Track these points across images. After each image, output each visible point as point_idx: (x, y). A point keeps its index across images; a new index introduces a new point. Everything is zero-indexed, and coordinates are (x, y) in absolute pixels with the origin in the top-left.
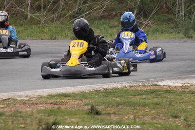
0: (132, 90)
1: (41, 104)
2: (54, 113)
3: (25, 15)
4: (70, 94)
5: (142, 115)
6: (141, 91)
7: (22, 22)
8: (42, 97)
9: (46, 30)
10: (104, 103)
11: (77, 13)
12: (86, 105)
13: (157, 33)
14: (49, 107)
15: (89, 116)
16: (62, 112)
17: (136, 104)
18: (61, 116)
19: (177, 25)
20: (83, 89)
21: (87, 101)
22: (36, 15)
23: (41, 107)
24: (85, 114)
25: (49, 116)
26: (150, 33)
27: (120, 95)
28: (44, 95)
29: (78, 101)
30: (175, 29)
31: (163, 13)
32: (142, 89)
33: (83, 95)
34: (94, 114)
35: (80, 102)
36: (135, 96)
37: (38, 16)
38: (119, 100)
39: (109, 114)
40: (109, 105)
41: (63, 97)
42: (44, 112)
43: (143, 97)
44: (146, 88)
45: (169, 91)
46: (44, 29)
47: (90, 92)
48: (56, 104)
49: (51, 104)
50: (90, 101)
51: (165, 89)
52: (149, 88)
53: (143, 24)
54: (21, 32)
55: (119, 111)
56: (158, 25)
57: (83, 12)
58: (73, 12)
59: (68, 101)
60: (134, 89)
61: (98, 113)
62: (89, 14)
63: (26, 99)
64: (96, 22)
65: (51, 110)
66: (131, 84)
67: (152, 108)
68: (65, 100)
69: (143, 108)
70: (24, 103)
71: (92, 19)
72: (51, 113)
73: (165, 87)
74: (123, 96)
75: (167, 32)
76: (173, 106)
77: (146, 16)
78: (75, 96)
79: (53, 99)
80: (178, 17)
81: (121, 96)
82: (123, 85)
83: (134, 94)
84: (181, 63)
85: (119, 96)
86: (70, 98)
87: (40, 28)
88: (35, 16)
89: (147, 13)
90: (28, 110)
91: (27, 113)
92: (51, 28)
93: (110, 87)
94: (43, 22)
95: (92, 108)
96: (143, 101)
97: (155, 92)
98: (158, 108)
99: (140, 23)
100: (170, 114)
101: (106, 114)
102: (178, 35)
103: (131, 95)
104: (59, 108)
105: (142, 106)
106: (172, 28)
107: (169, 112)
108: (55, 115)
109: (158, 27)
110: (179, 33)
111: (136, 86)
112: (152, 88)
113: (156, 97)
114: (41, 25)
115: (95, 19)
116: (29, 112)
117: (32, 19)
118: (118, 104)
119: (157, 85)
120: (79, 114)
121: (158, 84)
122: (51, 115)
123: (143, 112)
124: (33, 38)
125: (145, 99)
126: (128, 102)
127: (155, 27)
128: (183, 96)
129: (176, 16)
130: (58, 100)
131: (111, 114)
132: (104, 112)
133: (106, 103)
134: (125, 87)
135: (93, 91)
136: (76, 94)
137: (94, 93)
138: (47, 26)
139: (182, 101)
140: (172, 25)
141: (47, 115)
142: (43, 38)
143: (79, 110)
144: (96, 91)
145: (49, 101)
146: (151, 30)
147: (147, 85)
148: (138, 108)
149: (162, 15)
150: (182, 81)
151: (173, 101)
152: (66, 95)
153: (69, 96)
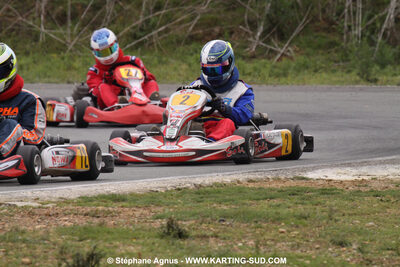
0: (252, 189)
1: (65, 215)
2: (91, 235)
3: (34, 34)
4: (124, 195)
5: (273, 240)
6: (271, 190)
7: (28, 46)
8: (67, 201)
9: (77, 64)
10: (193, 215)
11: (141, 30)
12: (157, 218)
13: (306, 72)
14: (82, 222)
15: (163, 241)
16: (109, 233)
17: (260, 216)
18: (106, 240)
19: (346, 55)
20: (152, 185)
21: (159, 210)
22: (57, 34)
23: (66, 222)
24: (156, 237)
25: (81, 240)
26: (290, 71)
27: (227, 197)
28: (72, 197)
29: (141, 210)
30: (341, 64)
31: (317, 31)
32: (274, 185)
33: (152, 198)
34: (175, 236)
35: (146, 212)
36: (258, 199)
37: (61, 36)
38: (225, 208)
39: (205, 237)
40: (203, 218)
41: (110, 203)
42: (72, 231)
43: (275, 202)
44: (280, 185)
45: (329, 190)
46: (74, 61)
47: (167, 191)
48: (95, 215)
49: (86, 215)
50: (167, 211)
51: (320, 187)
52: (287, 184)
53: (276, 53)
54: (25, 67)
55: (225, 231)
56: (308, 55)
57: (154, 27)
58: (134, 28)
59: (120, 210)
60: (256, 185)
61: (181, 235)
62: (167, 31)
63: (35, 204)
64: (181, 48)
65: (85, 228)
66: (251, 177)
67: (292, 226)
68: (115, 207)
69: (274, 226)
70: (30, 213)
71: (172, 43)
72: (85, 234)
73: (321, 182)
74: (233, 201)
75: (326, 70)
76: (336, 221)
77: (282, 37)
78: (134, 201)
79: (90, 206)
80: (348, 40)
81: (229, 200)
82: (235, 177)
83: (257, 196)
84: (353, 134)
85: (226, 201)
86: (124, 204)
87: (66, 60)
88: (55, 34)
89: (284, 30)
90: (37, 227)
91: (36, 235)
92: (88, 59)
93: (207, 182)
94: (70, 47)
95: (170, 225)
96: (274, 211)
97: (300, 192)
98: (306, 226)
99: (271, 51)
100: (329, 238)
101: (198, 236)
102: (347, 76)
103: (250, 199)
104: (101, 225)
105: (273, 222)
106: (335, 62)
107: (326, 234)
108: (93, 238)
109: (308, 60)
110: (349, 72)
111: (261, 181)
112: (293, 184)
113: (302, 204)
114: (67, 54)
115: (179, 42)
116: (41, 233)
117: (49, 40)
118: (224, 217)
119: (303, 178)
120: (144, 237)
121: (305, 176)
122: (85, 239)
123: (273, 233)
124: (52, 80)
125: (279, 206)
126: (243, 213)
127: (301, 59)
128: (357, 202)
129: (345, 37)
130: (100, 208)
131: (208, 237)
132: (194, 233)
133: (199, 214)
134: (239, 182)
135: (172, 190)
136: (137, 195)
137: (175, 193)
138: (80, 56)
139: (355, 211)
140: (336, 56)
141: (77, 238)
142: (71, 80)
143: (142, 229)
144: (179, 189)
145: (81, 210)
146: (293, 64)
147: (283, 177)
148: (264, 225)
149: (315, 34)
150: (355, 171)
151: (336, 211)
152: (116, 198)
153: (124, 200)
